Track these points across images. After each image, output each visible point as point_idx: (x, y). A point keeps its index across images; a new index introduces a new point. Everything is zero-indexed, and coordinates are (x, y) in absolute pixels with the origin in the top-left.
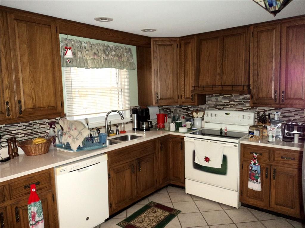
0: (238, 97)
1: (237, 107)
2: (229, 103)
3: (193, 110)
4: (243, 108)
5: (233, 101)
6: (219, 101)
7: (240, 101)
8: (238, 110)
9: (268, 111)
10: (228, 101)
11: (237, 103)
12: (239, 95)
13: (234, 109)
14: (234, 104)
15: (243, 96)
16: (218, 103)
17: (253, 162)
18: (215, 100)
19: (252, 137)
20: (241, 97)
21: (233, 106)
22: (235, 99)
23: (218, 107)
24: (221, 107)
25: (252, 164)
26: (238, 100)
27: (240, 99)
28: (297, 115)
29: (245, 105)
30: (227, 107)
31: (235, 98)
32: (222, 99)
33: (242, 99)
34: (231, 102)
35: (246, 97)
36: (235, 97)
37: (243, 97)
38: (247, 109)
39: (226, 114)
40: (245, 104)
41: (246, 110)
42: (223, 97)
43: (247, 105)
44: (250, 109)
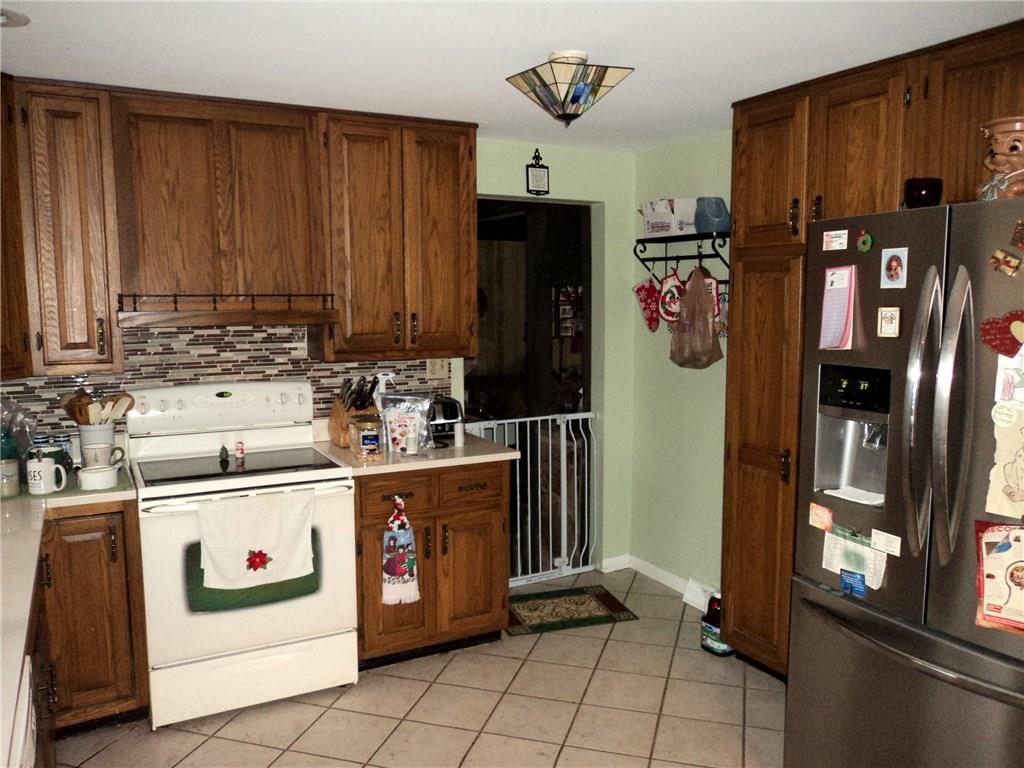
0: (250, 334)
1: (247, 369)
2: (216, 359)
3: (54, 395)
4: (268, 372)
5: (231, 351)
6: (175, 353)
7: (255, 350)
8: (251, 380)
9: (343, 373)
10: (214, 351)
11: (244, 357)
12: (250, 328)
13: (237, 377)
14: (234, 359)
15: (266, 331)
16: (172, 359)
17: (398, 522)
18: (160, 349)
19: (372, 451)
20: (259, 336)
21: (230, 365)
22: (239, 343)
23: (172, 374)
24: (188, 374)
25: (395, 529)
26: (247, 346)
27: (256, 342)
28: (412, 377)
29: (273, 360)
30: (210, 371)
31: (239, 339)
32: (188, 345)
33: (261, 342)
34: (222, 354)
35: (275, 334)
36: (237, 334)
37: (264, 335)
38: (281, 374)
39: (221, 395)
40: (271, 357)
41: (276, 375)
42: (191, 336)
43: (280, 360)
44: (289, 373)
